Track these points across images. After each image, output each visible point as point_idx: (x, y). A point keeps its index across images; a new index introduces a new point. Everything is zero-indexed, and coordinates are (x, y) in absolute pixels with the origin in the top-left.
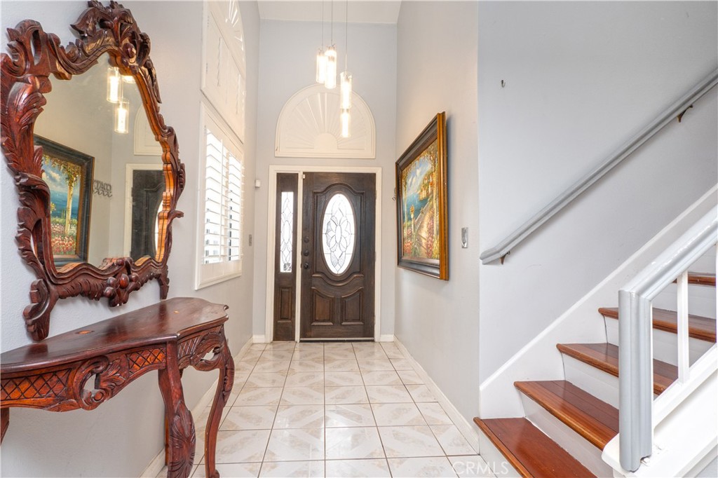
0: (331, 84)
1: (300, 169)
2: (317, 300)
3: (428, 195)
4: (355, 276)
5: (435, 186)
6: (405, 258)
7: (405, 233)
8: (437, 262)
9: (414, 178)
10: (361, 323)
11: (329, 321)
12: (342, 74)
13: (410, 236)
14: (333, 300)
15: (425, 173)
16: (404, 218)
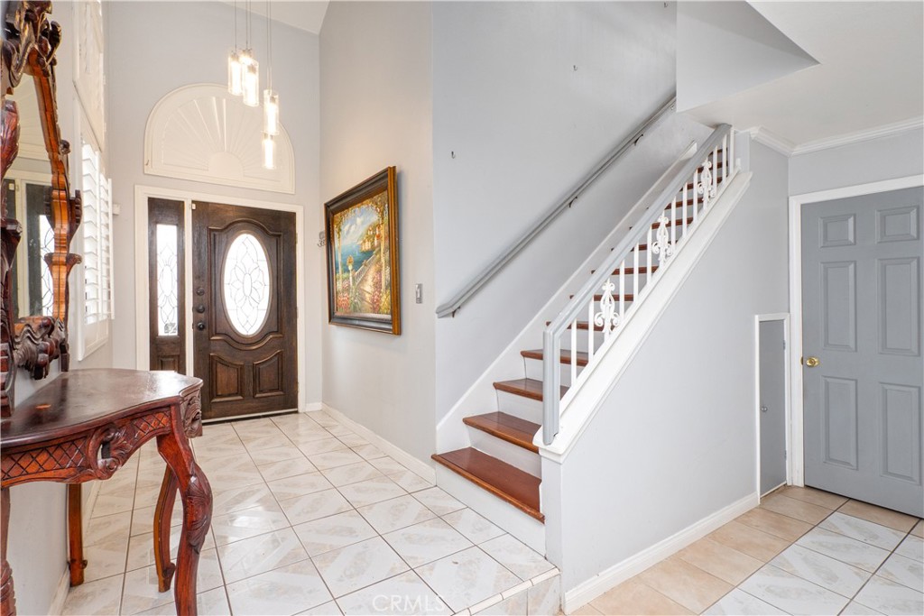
0: (252, 100)
1: (188, 197)
2: (218, 370)
3: (373, 248)
4: (271, 336)
5: (383, 239)
6: (338, 314)
7: (339, 285)
8: (389, 317)
9: (353, 227)
10: (282, 393)
11: (236, 394)
12: (266, 92)
13: (347, 289)
14: (242, 367)
15: (369, 224)
16: (337, 268)
